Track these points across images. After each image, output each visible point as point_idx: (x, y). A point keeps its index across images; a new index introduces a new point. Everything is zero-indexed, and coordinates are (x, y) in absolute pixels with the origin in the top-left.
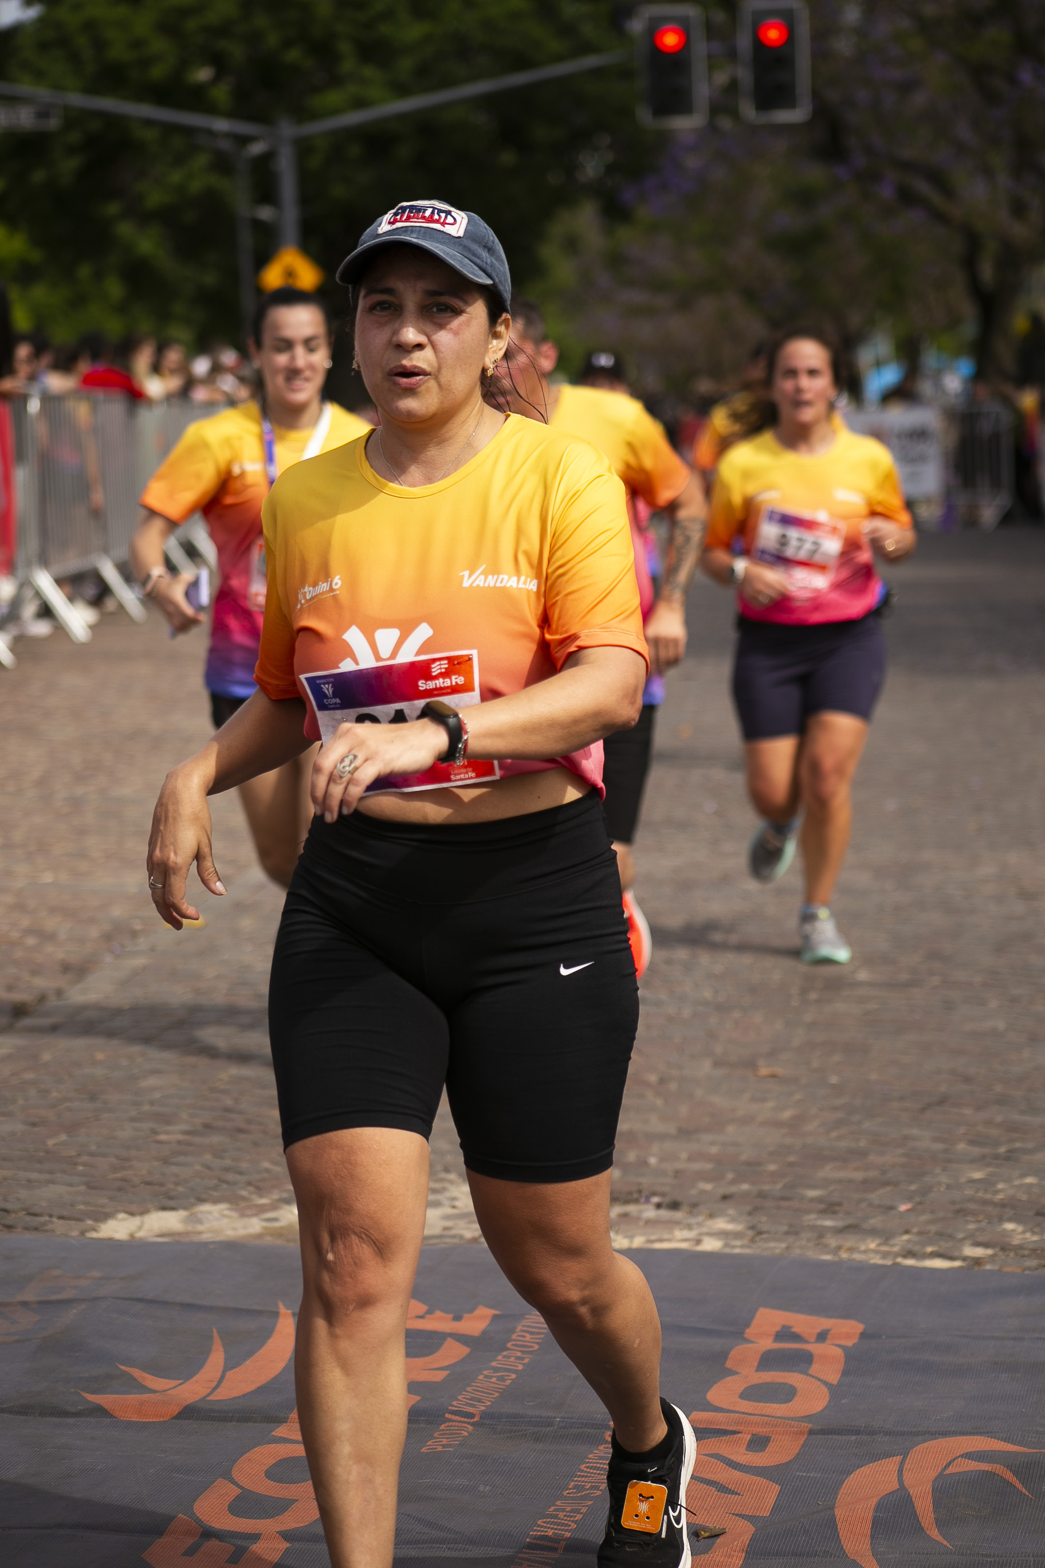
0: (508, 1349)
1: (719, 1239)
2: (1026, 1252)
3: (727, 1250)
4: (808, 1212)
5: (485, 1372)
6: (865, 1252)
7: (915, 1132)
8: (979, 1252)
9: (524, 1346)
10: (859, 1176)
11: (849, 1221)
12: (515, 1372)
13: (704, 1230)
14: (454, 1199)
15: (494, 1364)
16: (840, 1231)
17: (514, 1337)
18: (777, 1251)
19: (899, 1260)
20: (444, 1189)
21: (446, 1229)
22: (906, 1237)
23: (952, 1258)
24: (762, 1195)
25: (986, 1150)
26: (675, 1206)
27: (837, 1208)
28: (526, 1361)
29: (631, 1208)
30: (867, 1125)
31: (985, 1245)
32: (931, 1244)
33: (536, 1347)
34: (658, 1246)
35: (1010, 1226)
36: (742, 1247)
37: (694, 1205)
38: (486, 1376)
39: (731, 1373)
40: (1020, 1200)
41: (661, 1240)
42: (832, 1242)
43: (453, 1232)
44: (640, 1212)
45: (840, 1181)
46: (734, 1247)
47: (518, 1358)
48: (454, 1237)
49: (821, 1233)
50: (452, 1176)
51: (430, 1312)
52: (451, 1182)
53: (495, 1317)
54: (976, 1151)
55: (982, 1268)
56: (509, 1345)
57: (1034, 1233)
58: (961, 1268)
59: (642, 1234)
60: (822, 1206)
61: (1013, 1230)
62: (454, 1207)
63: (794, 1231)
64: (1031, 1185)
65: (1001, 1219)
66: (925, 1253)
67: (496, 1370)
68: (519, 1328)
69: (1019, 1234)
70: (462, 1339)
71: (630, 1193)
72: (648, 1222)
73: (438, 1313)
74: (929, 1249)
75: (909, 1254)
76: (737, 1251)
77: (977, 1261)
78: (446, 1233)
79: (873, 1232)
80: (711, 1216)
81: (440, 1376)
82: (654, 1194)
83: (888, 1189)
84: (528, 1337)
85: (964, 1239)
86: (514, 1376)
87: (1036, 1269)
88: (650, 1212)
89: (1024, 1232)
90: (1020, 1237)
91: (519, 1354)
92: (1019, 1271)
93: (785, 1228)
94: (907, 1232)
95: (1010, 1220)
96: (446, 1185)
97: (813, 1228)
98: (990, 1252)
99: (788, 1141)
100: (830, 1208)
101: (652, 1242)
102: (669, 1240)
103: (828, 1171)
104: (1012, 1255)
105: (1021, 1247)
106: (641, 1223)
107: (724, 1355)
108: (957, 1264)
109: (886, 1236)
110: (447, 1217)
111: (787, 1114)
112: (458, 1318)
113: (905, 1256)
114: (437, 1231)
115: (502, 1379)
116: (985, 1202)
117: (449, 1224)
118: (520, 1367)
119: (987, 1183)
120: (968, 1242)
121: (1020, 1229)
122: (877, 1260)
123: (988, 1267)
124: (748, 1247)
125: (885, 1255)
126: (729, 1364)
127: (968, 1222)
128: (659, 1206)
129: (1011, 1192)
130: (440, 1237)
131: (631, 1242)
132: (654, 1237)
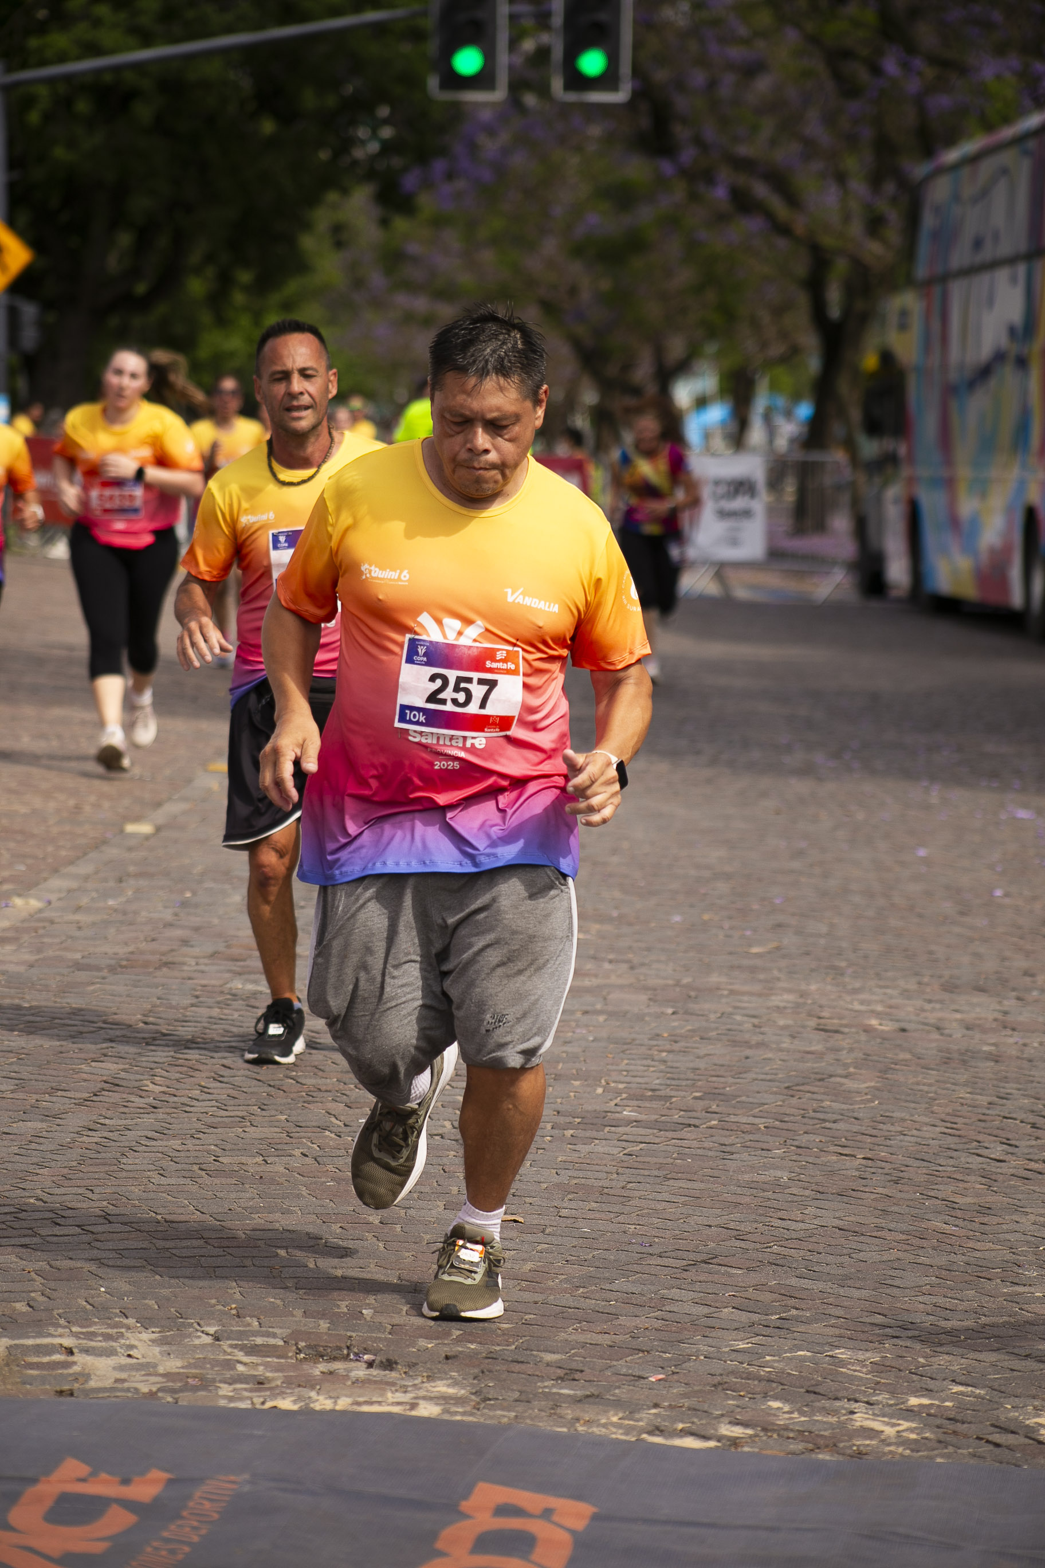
0: (182, 1518)
1: (437, 1404)
2: (791, 1435)
3: (446, 1417)
4: (542, 1378)
5: (155, 1544)
6: (605, 1426)
7: (675, 1293)
8: (737, 1431)
9: (201, 1515)
10: (605, 1340)
11: (592, 1390)
12: (189, 1544)
13: (422, 1393)
14: (132, 1347)
15: (165, 1534)
16: (579, 1401)
17: (191, 1504)
18: (505, 1420)
19: (644, 1436)
20: (122, 1335)
21: (117, 1381)
22: (654, 1411)
23: (705, 1438)
24: (491, 1357)
25: (755, 1317)
26: (389, 1365)
27: (577, 1376)
28: (203, 1532)
29: (338, 1366)
30: (620, 1284)
31: (745, 1425)
32: (682, 1422)
33: (216, 1516)
34: (365, 1409)
35: (775, 1404)
36: (464, 1414)
37: (412, 1365)
38: (156, 1549)
39: (441, 1554)
40: (789, 1374)
41: (371, 1403)
42: (569, 1413)
43: (126, 1385)
44: (351, 1370)
45: (584, 1345)
46: (456, 1413)
47: (194, 1528)
48: (128, 1390)
49: (556, 1403)
50: (131, 1321)
51: (94, 1474)
52: (128, 1328)
53: (170, 1482)
54: (744, 1317)
55: (739, 1450)
56: (185, 1513)
57: (802, 1413)
58: (717, 1447)
59: (346, 1396)
60: (560, 1372)
61: (778, 1408)
62: (129, 1356)
63: (525, 1399)
64: (803, 1359)
65: (765, 1396)
66: (676, 1429)
67: (167, 1541)
68: (198, 1494)
69: (784, 1413)
70: (129, 1505)
71: (340, 1348)
72: (356, 1381)
73: (104, 1476)
74: (680, 1426)
75: (657, 1430)
76: (458, 1418)
77: (735, 1442)
78: (119, 1386)
79: (618, 1404)
80: (430, 1378)
81: (100, 1547)
82: (366, 1351)
83: (641, 1355)
84: (207, 1505)
85: (722, 1415)
86: (187, 1549)
87: (803, 1453)
88: (360, 1371)
89: (791, 1412)
90: (787, 1416)
91: (195, 1524)
92: (782, 1454)
93: (516, 1395)
94: (656, 1406)
95: (776, 1398)
96: (123, 1330)
97: (547, 1396)
98: (750, 1432)
99: (527, 1296)
100: (569, 1375)
101: (359, 1404)
102: (379, 1403)
103: (570, 1334)
104: (775, 1436)
105: (786, 1428)
106: (349, 1383)
107: (434, 1535)
108: (712, 1444)
109: (632, 1409)
110: (121, 1368)
111: (529, 1266)
112: (126, 1481)
113: (650, 1433)
114: (108, 1383)
115: (172, 1552)
116: (749, 1376)
117: (123, 1375)
118: (196, 1539)
119: (754, 1355)
120: (726, 1420)
121: (787, 1408)
122: (619, 1435)
123: (746, 1449)
124: (472, 1414)
125: (628, 1430)
126: (439, 1545)
127: (728, 1397)
128: (370, 1365)
129: (780, 1365)
130: (112, 1389)
131: (335, 1403)
132: (361, 1399)
